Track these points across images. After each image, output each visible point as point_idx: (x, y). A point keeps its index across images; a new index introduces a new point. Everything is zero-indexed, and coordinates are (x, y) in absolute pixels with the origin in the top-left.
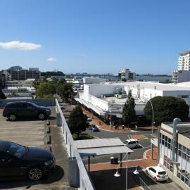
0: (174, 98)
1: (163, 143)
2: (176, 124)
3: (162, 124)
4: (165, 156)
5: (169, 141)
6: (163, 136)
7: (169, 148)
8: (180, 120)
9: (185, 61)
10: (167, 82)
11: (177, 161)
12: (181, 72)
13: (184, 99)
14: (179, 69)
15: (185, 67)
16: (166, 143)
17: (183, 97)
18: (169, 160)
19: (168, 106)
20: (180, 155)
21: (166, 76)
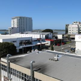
0: (8, 43)
1: (3, 69)
2: (8, 58)
3: (1, 58)
4: (4, 76)
5: (6, 68)
6: (2, 65)
7: (6, 71)
8: (10, 55)
9: (15, 22)
10: (6, 34)
11: (10, 77)
12: (13, 28)
13: (14, 43)
14: (12, 27)
15: (15, 25)
16: (4, 69)
17: (13, 42)
18: (6, 78)
19: (5, 48)
20: (12, 74)
21: (6, 30)
